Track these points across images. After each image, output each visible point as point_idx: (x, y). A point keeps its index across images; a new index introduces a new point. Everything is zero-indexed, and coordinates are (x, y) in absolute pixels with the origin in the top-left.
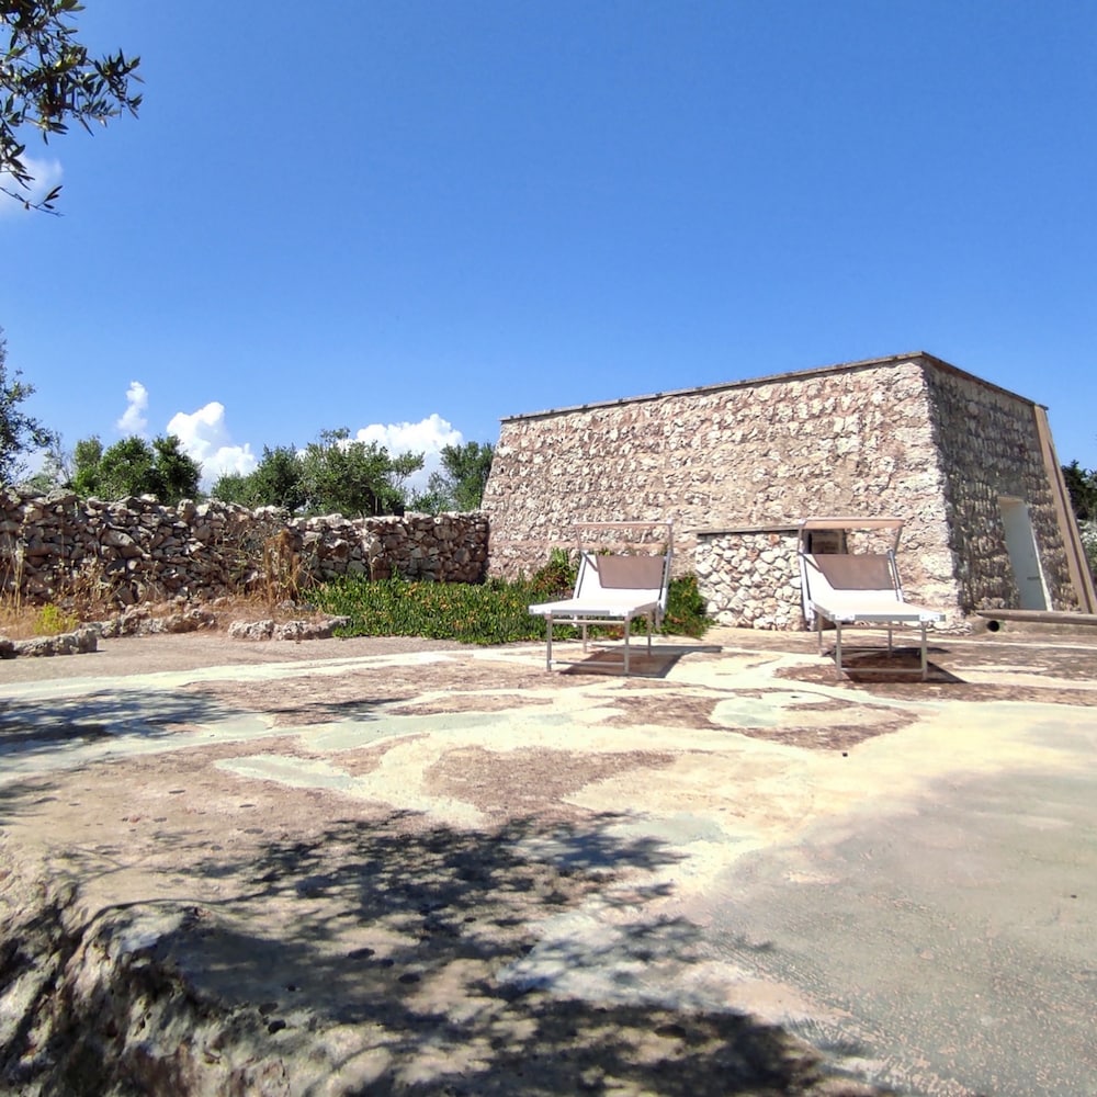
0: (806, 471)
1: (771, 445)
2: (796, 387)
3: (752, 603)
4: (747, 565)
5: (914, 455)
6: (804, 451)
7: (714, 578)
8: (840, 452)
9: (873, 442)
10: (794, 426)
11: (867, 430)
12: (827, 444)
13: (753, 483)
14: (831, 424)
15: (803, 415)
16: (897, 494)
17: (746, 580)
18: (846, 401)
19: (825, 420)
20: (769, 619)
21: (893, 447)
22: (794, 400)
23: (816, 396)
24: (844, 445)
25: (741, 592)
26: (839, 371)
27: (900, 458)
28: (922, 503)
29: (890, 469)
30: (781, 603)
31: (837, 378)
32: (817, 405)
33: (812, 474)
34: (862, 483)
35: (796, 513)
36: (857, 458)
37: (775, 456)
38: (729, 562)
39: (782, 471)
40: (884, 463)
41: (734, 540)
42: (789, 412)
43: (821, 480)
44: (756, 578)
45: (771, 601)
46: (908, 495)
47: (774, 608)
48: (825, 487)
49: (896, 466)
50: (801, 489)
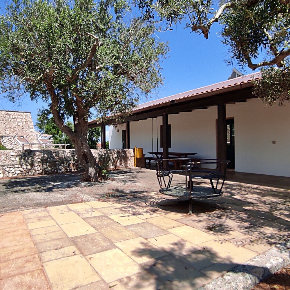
0: (13, 127)
1: (5, 122)
2: (10, 113)
3: (15, 147)
4: (14, 141)
5: (31, 126)
6: (12, 124)
7: (7, 143)
8: (19, 125)
9: (24, 124)
10: (10, 119)
11: (23, 122)
12: (17, 123)
13: (3, 128)
14: (17, 120)
15: (11, 118)
16: (29, 132)
17: (14, 143)
18: (19, 117)
19: (16, 119)
20: (18, 149)
21: (28, 125)
22: (9, 115)
23: (13, 115)
24: (19, 124)
25: (13, 145)
26: (18, 112)
27: (29, 127)
28: (33, 133)
29: (27, 128)
30: (20, 147)
31: (17, 113)
32: (14, 117)
33: (14, 127)
34: (23, 130)
35: (12, 133)
36: (22, 126)
37: (6, 124)
38: (10, 141)
39: (8, 126)
40: (26, 127)
41: (11, 137)
42: (9, 117)
43: (16, 129)
44: (16, 143)
45: (18, 147)
46: (30, 132)
47: (19, 148)
48: (17, 130)
49: (28, 128)
50: (12, 130)
